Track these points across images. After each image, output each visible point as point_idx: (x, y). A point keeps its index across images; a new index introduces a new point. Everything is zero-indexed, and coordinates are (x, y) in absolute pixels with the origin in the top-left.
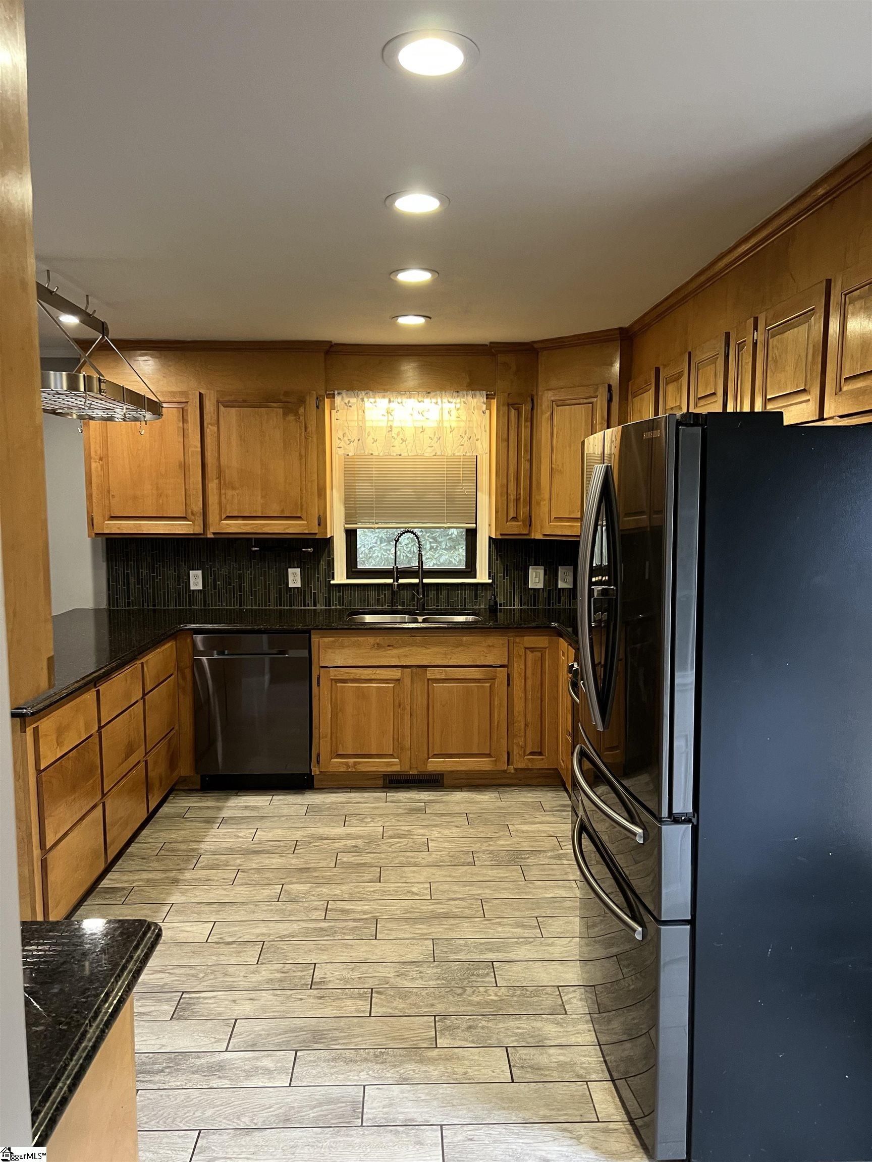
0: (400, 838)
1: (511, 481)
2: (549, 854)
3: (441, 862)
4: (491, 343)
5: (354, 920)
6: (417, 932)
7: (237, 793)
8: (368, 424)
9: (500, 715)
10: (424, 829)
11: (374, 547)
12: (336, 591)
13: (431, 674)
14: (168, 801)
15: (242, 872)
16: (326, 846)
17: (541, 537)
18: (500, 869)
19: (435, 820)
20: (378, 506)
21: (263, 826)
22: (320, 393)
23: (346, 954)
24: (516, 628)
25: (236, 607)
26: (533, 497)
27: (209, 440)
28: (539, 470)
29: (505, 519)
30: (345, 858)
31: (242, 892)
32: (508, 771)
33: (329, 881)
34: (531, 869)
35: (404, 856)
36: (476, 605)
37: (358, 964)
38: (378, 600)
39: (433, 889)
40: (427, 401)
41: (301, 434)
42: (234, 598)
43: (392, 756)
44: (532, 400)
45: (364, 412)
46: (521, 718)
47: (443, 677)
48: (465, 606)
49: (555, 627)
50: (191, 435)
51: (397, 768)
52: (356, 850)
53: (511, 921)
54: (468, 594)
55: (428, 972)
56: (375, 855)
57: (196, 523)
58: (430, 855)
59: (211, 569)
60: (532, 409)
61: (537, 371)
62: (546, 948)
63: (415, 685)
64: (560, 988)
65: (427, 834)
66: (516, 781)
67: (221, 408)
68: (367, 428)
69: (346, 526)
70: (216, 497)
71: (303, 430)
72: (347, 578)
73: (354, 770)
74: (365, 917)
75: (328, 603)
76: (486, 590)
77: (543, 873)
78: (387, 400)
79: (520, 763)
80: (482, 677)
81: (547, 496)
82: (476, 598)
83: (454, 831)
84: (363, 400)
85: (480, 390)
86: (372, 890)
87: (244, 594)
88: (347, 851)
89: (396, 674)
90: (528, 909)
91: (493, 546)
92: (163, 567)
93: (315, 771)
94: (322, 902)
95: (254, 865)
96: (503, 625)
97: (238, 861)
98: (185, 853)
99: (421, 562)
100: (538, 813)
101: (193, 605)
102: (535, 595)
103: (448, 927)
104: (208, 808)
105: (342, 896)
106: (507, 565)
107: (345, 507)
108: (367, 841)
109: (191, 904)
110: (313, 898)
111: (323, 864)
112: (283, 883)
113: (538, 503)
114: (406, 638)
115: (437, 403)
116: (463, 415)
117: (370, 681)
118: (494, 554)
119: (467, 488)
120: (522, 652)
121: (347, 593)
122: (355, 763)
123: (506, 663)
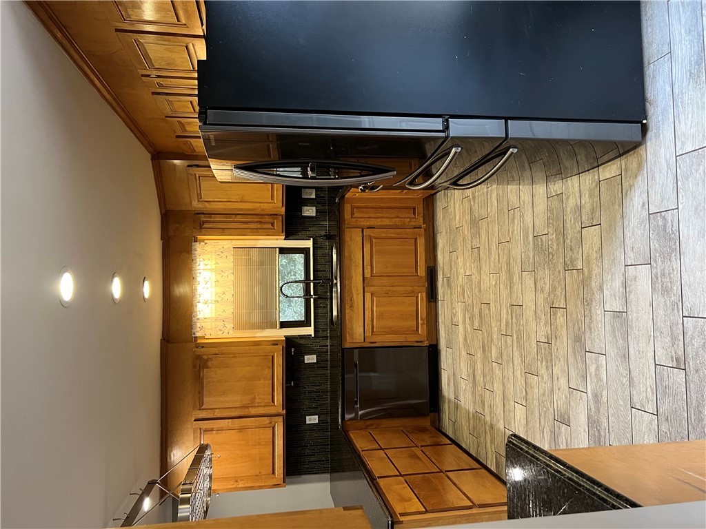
0: (464, 292)
1: (249, 227)
3: (478, 267)
4: (161, 239)
5: (512, 318)
6: (518, 281)
8: (214, 316)
9: (391, 233)
10: (459, 278)
12: (318, 333)
13: (368, 275)
15: (485, 386)
16: (470, 336)
17: (284, 209)
18: (481, 232)
19: (454, 271)
20: (265, 308)
21: (459, 374)
22: (194, 346)
23: (531, 324)
24: (339, 223)
25: (329, 394)
26: (259, 213)
27: (224, 415)
28: (241, 210)
29: (272, 230)
30: (476, 325)
31: (497, 386)
32: (425, 228)
33: (490, 334)
34: (481, 214)
35: (475, 290)
36: (327, 248)
37: (537, 316)
38: (324, 307)
39: (493, 271)
40: (198, 279)
41: (220, 357)
42: (323, 396)
43: (417, 297)
44: (198, 214)
45: (206, 318)
46: (394, 220)
47: (370, 267)
48: (327, 254)
49: (339, 200)
50: (221, 426)
51: (424, 294)
52: (471, 319)
53: (511, 226)
54: (319, 252)
55: (540, 275)
56: (474, 307)
57: (276, 420)
58: (474, 274)
59: (305, 411)
60: (203, 214)
61: (180, 211)
62: (526, 205)
63: (375, 284)
64: (548, 197)
65: (462, 276)
66: (431, 223)
67: (204, 407)
68: (216, 316)
69: (278, 328)
70: (260, 409)
71: (218, 356)
72: (311, 326)
73: (426, 320)
74: (510, 312)
75: (326, 338)
76: (317, 241)
77: (483, 207)
78: (198, 304)
79: (420, 221)
80: (369, 244)
81: (258, 205)
82: (322, 248)
83: (460, 260)
84: (198, 319)
85: (192, 246)
86: (494, 308)
87: (320, 390)
88: (472, 324)
89: (368, 295)
90: (503, 215)
91: (290, 238)
92: (304, 440)
93: (426, 343)
94: (502, 338)
95: (481, 379)
96: (338, 231)
97: (480, 389)
98: (475, 421)
99: (300, 282)
100: (449, 210)
101: (327, 421)
102: (320, 212)
103: (515, 263)
104: (449, 407)
105: (498, 326)
106: (302, 229)
107: (266, 329)
108: (466, 312)
109: (505, 417)
110: (500, 343)
111: (480, 338)
112: (491, 362)
113: (263, 210)
114: (346, 290)
115: (200, 273)
116: (208, 256)
117: (372, 311)
118: (295, 237)
119: (254, 253)
120: (354, 220)
121: (320, 327)
122: (421, 320)
123: (361, 229)
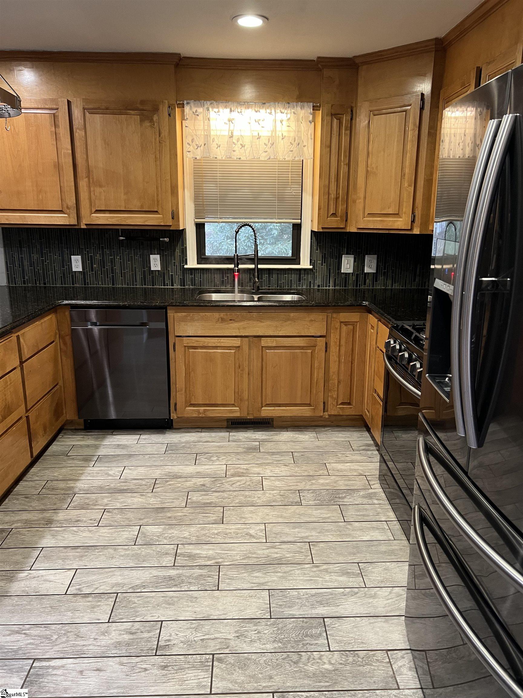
0: (240, 476)
1: (332, 182)
2: (362, 493)
3: (274, 501)
4: (319, 58)
5: (201, 567)
6: (254, 581)
7: (112, 432)
8: (212, 133)
9: (319, 374)
10: (259, 467)
11: (223, 242)
12: (189, 274)
13: (264, 342)
14: (57, 439)
15: (107, 512)
16: (179, 485)
17: (355, 230)
18: (323, 509)
19: (267, 459)
20: (222, 203)
21: (130, 465)
22: (171, 102)
23: (190, 609)
24: (334, 306)
25: (110, 286)
26: (350, 196)
27: (77, 143)
28: (356, 172)
29: (326, 215)
30: (195, 497)
31: (105, 535)
32: (324, 417)
33: (180, 523)
34: (348, 509)
35: (243, 495)
36: (299, 286)
37: (202, 622)
38: (223, 281)
39: (268, 531)
40: (263, 111)
41: (155, 139)
42: (108, 278)
43: (233, 405)
44: (352, 111)
45: (209, 120)
46: (335, 377)
47: (274, 344)
48: (291, 287)
49: (366, 306)
50: (62, 139)
51: (237, 414)
52: (203, 489)
53: (336, 568)
54: (294, 277)
55: (266, 632)
56: (219, 494)
57: (71, 215)
58: (264, 494)
59: (88, 255)
60: (352, 119)
61: (357, 85)
62: (370, 601)
63: (252, 351)
64: (389, 652)
65: (261, 472)
66: (329, 423)
67: (87, 114)
68: (211, 136)
69: (196, 220)
70: (86, 194)
71: (158, 136)
72: (198, 264)
73: (204, 416)
74: (209, 563)
75: (183, 283)
76: (308, 274)
77: (358, 514)
78: (228, 110)
79: (333, 410)
80: (305, 345)
81: (362, 196)
82: (300, 281)
83: (283, 469)
84: (208, 110)
85: (307, 102)
86: (216, 532)
87: (116, 275)
88: (196, 490)
89: (237, 342)
90: (350, 554)
91: (314, 238)
92: (50, 253)
93: (174, 416)
94: (172, 546)
95: (118, 504)
96: (323, 303)
97: (106, 501)
98: (63, 492)
99: (256, 251)
100: (348, 452)
101: (76, 284)
102: (346, 278)
103: (281, 574)
104: (88, 446)
105: (189, 539)
106: (325, 254)
107: (195, 204)
108: (213, 479)
109: (58, 549)
110: (165, 542)
111: (176, 503)
112: (141, 524)
113: (354, 202)
114: (244, 314)
115: (270, 113)
116: (293, 124)
117: (216, 347)
118: (315, 245)
119: (294, 189)
120: (337, 325)
121: (198, 275)
122: (205, 410)
123: (324, 333)
